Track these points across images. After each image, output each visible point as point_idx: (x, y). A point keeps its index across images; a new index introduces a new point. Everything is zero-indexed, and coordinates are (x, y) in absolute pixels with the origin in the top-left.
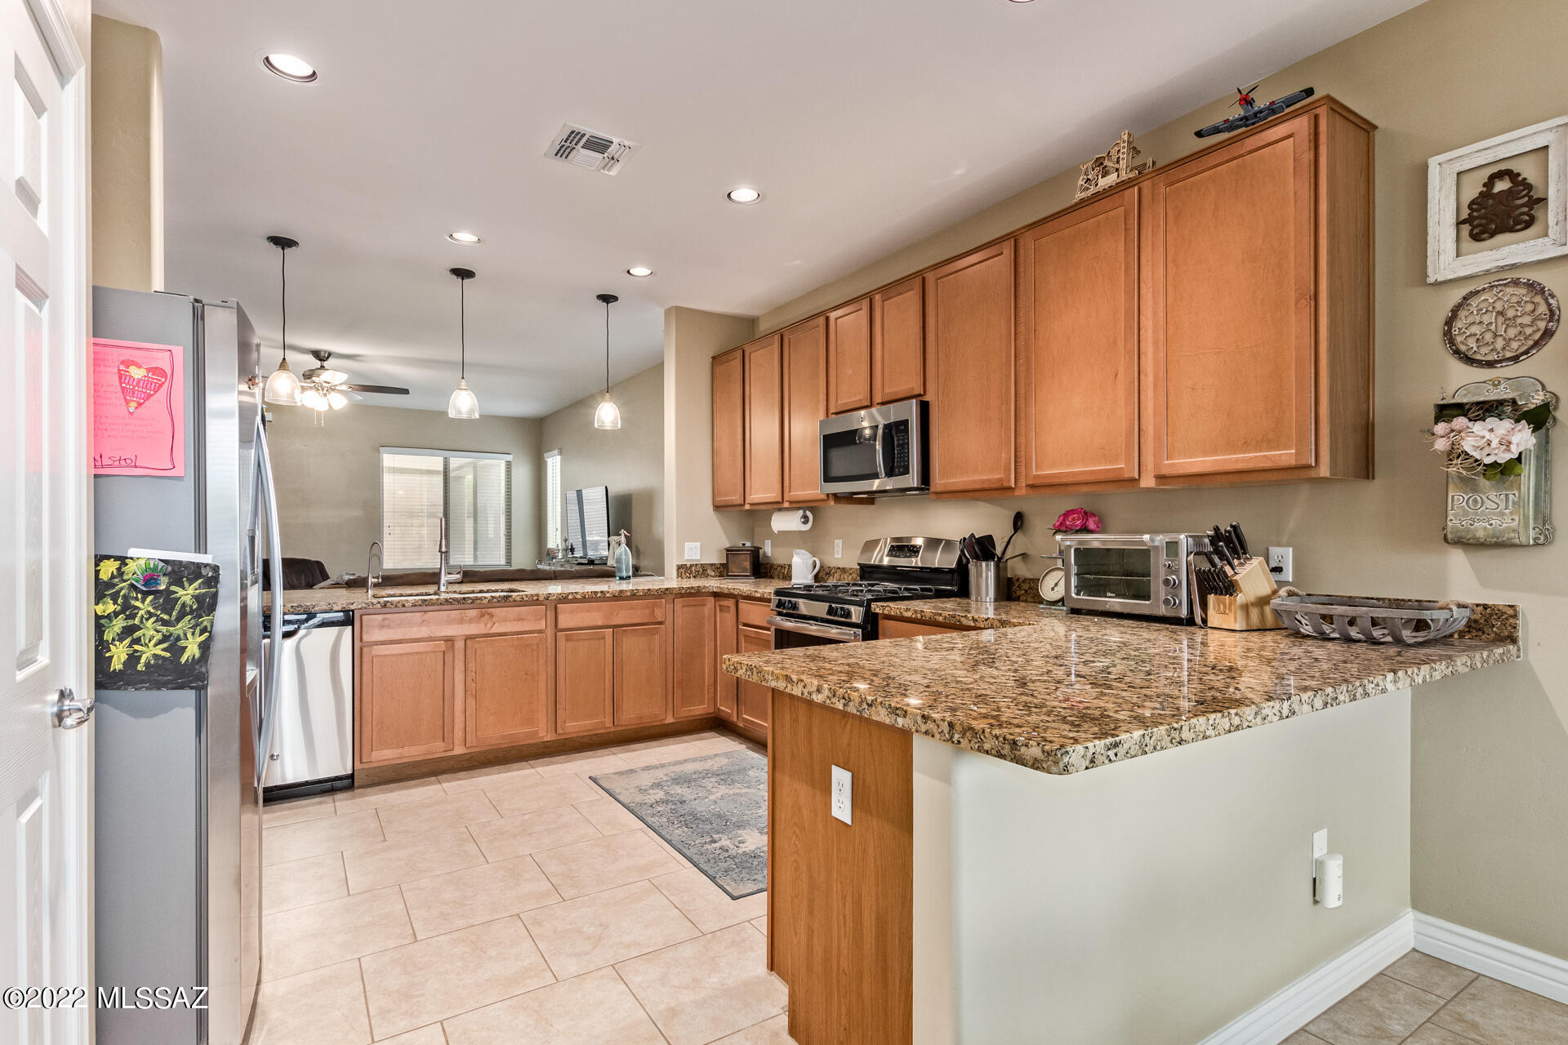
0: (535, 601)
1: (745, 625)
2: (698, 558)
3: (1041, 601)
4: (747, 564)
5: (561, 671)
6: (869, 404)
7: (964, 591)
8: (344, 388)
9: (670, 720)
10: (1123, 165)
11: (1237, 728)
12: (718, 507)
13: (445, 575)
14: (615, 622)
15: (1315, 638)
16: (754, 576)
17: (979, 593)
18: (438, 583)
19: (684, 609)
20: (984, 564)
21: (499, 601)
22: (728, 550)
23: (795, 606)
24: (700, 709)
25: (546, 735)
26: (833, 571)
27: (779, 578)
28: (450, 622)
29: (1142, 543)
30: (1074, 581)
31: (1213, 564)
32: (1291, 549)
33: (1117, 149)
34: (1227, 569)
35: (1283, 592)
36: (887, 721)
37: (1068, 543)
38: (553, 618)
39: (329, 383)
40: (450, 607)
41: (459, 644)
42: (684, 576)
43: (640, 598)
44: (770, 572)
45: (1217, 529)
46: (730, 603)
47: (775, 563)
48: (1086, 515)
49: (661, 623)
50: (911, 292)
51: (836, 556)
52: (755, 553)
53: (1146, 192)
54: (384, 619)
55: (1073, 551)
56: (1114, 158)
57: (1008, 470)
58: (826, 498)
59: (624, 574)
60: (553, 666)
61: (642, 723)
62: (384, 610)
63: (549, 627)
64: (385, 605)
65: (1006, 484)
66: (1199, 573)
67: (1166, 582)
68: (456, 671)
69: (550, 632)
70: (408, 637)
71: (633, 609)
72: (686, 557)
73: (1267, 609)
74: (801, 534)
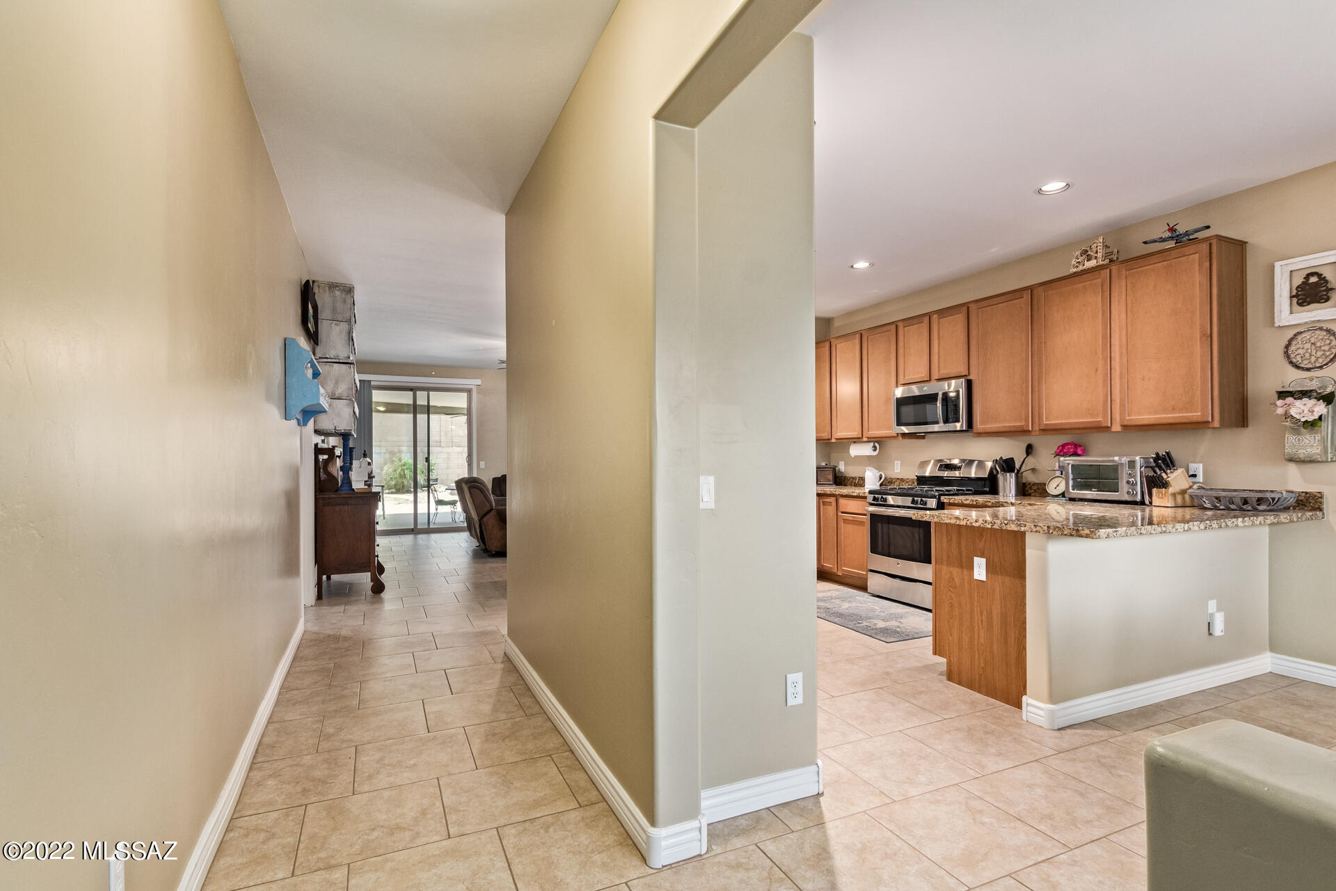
1: (843, 513)
3: (1049, 495)
4: (831, 477)
6: (929, 380)
7: (994, 490)
10: (1099, 255)
11: (1164, 532)
15: (1212, 509)
16: (835, 484)
17: (1005, 492)
20: (1008, 474)
22: (820, 468)
23: (885, 500)
26: (894, 480)
29: (1113, 461)
30: (1071, 483)
31: (1155, 472)
32: (1201, 465)
33: (1095, 245)
34: (1164, 475)
35: (1195, 487)
36: (1016, 529)
37: (1068, 462)
44: (844, 481)
45: (1157, 454)
46: (832, 500)
47: (848, 475)
48: (1076, 446)
50: (960, 315)
51: (896, 471)
52: (834, 469)
53: (1114, 272)
55: (1070, 466)
56: (1095, 250)
57: (1027, 420)
58: (897, 435)
65: (1026, 428)
66: (1147, 477)
67: (1128, 482)
73: (1187, 496)
74: (869, 457)
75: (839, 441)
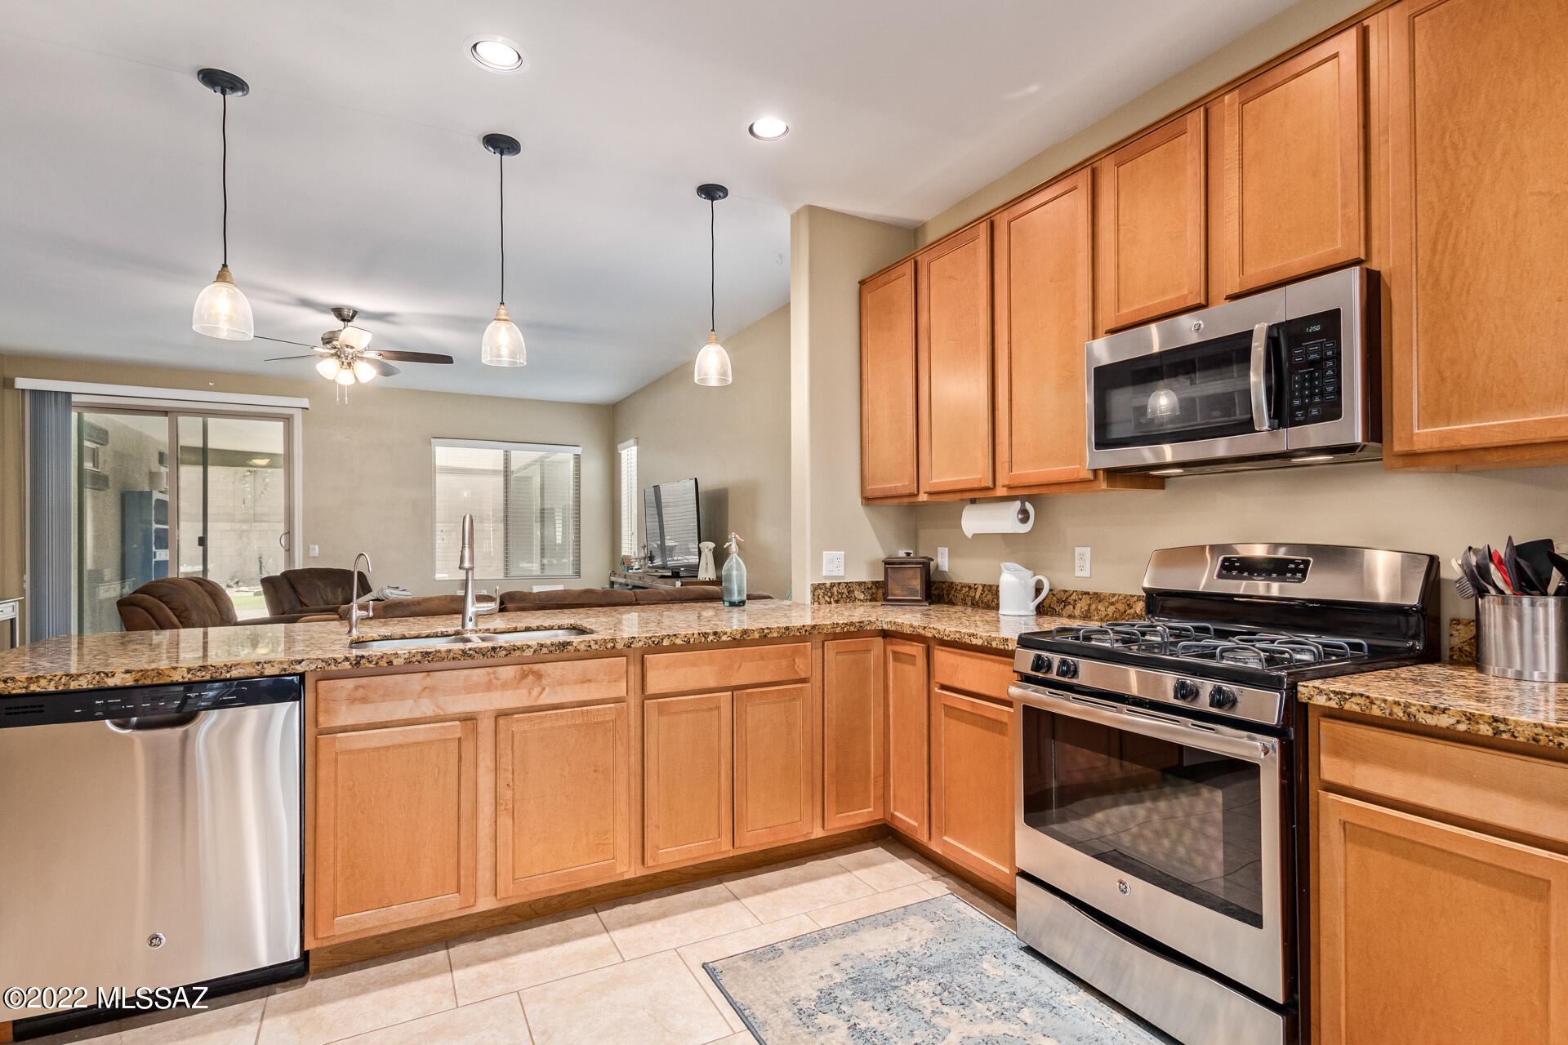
0: (609, 650)
1: (944, 687)
2: (842, 573)
4: (917, 584)
5: (651, 765)
6: (1203, 302)
8: (372, 355)
9: (818, 833)
12: (868, 500)
13: (473, 604)
14: (736, 681)
16: (926, 600)
18: (461, 611)
19: (838, 657)
21: (551, 652)
22: (886, 563)
24: (862, 816)
25: (628, 870)
26: (1073, 597)
27: (965, 604)
28: (470, 689)
38: (639, 677)
39: (352, 348)
40: (470, 662)
41: (486, 726)
42: (822, 600)
43: (774, 641)
44: (948, 595)
46: (916, 650)
47: (957, 580)
49: (804, 681)
51: (1078, 573)
52: (926, 566)
54: (357, 688)
58: (1091, 476)
59: (736, 598)
60: (639, 756)
61: (777, 842)
62: (357, 671)
63: (631, 693)
64: (358, 663)
68: (482, 770)
69: (633, 702)
70: (396, 717)
71: (763, 659)
72: (824, 573)
74: (1007, 538)
75: (936, 498)
